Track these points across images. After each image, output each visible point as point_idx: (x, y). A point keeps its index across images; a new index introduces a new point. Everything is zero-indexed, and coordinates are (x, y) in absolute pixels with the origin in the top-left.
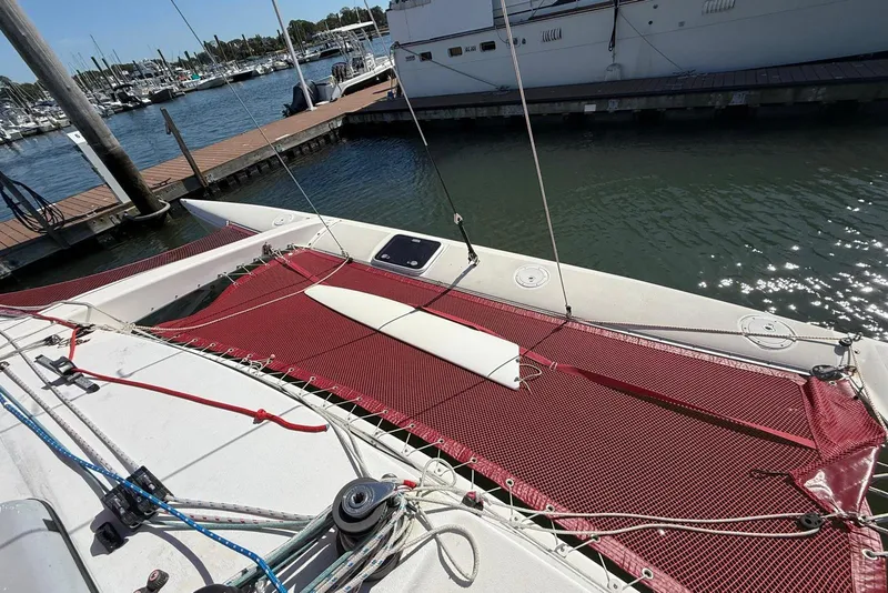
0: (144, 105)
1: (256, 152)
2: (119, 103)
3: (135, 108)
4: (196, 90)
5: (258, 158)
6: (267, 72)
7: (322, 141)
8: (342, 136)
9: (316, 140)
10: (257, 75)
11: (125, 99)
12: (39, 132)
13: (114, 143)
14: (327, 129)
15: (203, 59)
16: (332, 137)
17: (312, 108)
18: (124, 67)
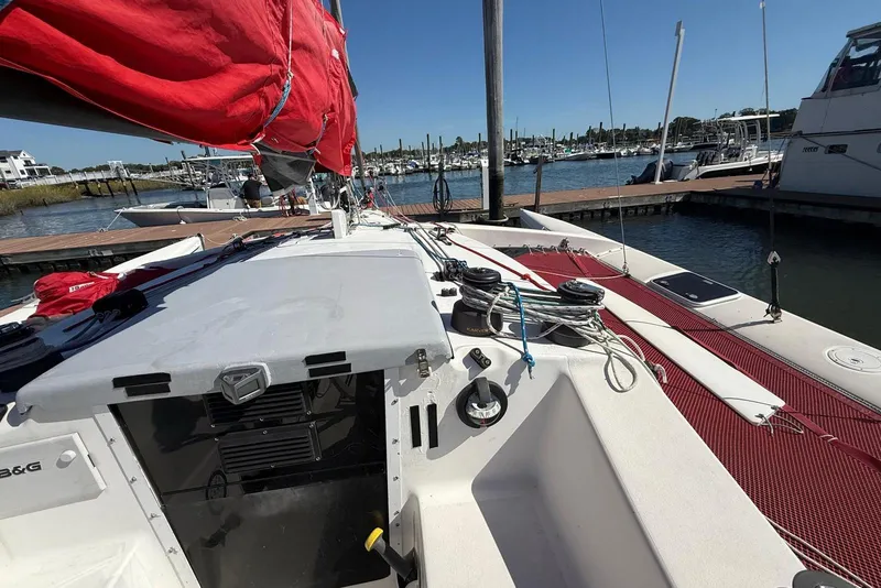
0: (524, 164)
1: (587, 202)
2: (510, 160)
3: (519, 165)
4: (564, 160)
5: (586, 207)
6: (629, 155)
7: (651, 210)
8: (675, 210)
9: (646, 207)
10: (619, 155)
11: (514, 158)
12: (460, 169)
13: (502, 169)
14: (663, 200)
15: (581, 140)
16: (664, 209)
17: (658, 182)
18: (524, 140)
